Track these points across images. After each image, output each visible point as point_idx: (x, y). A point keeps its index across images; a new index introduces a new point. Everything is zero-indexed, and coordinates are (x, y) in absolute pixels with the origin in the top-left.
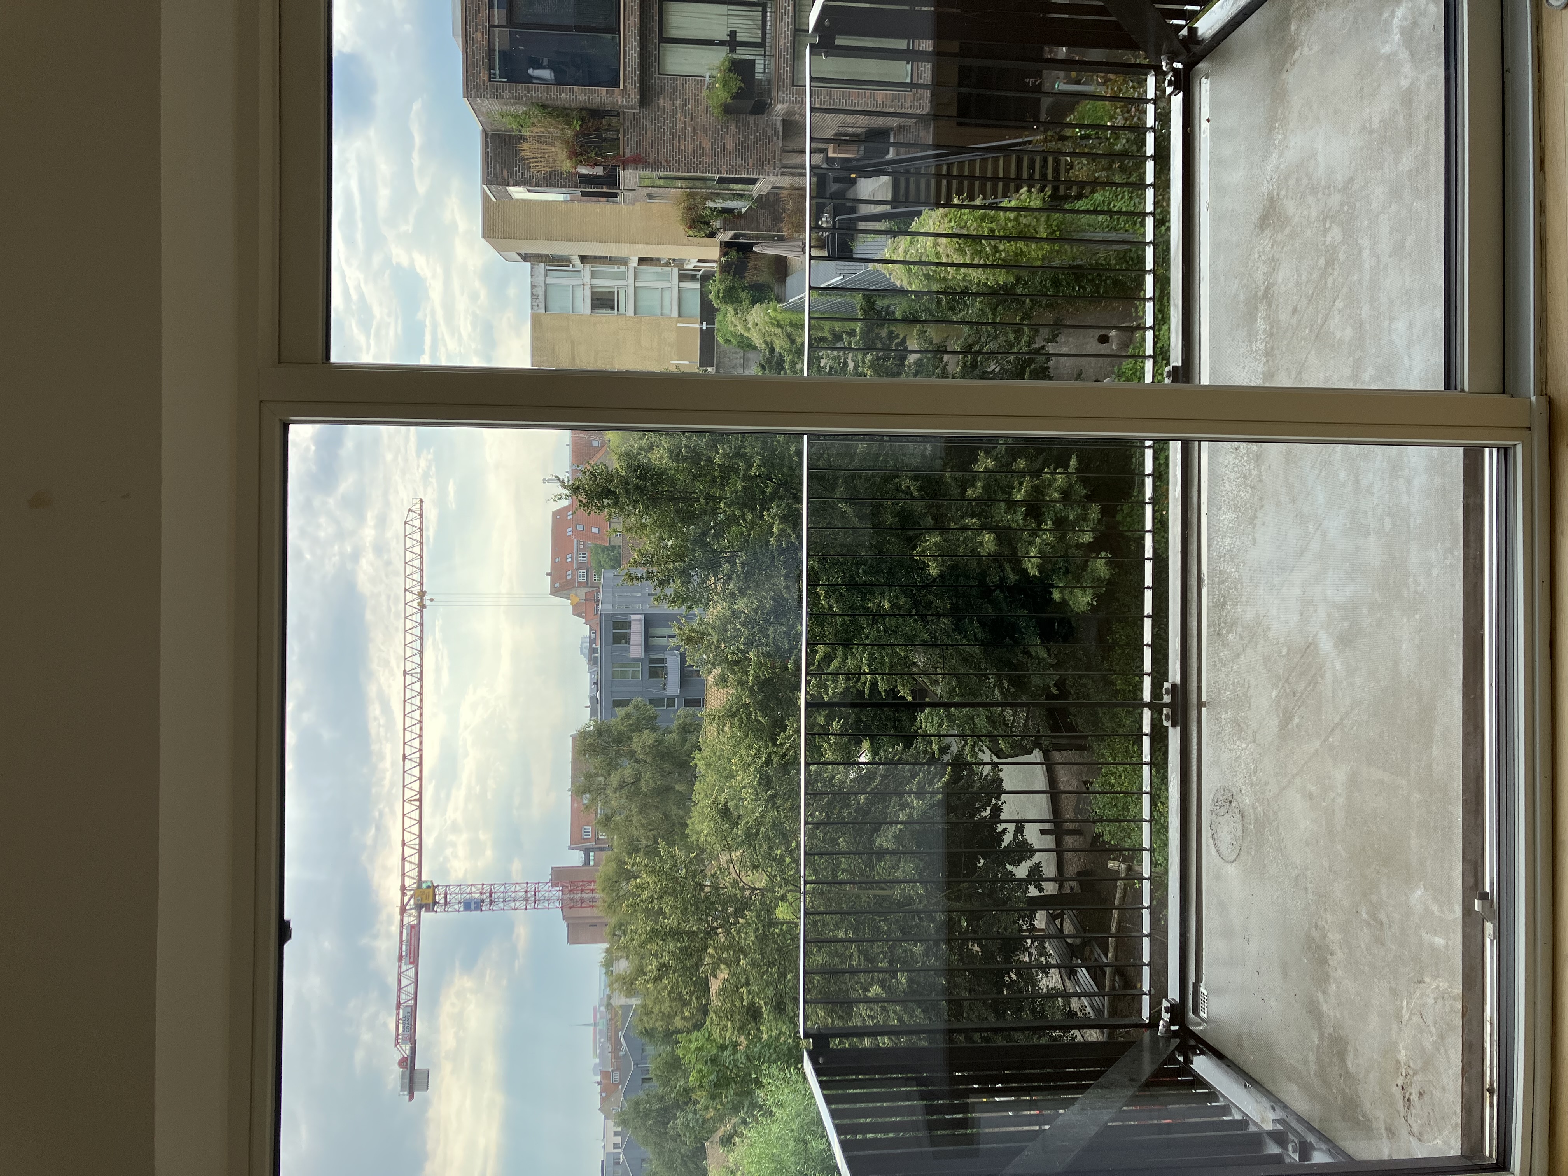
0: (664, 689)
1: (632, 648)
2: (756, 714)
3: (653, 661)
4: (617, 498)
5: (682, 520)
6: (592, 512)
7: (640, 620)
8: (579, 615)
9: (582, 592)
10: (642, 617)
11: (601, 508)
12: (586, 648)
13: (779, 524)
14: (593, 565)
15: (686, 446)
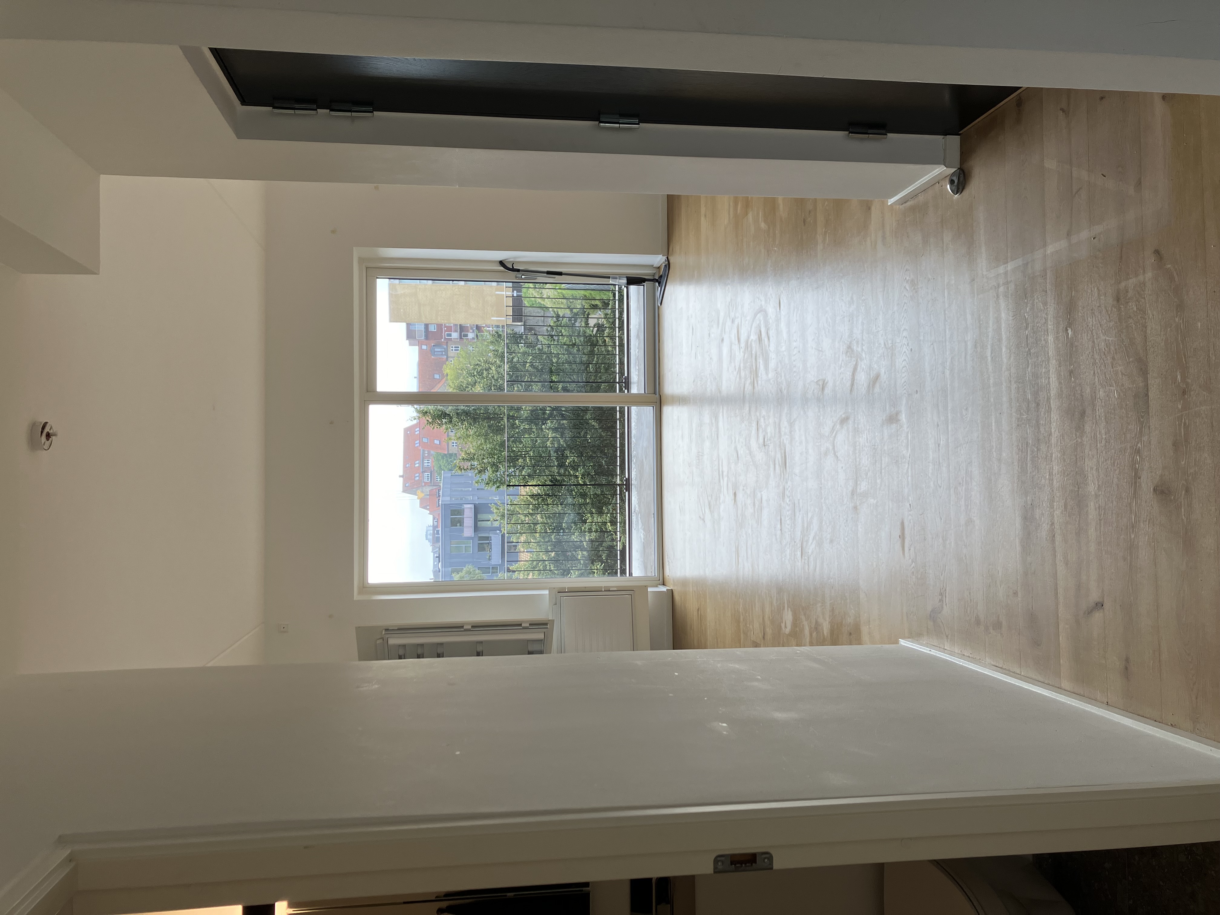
0: (490, 559)
1: (465, 529)
2: (550, 566)
3: (481, 538)
4: (451, 418)
5: (493, 432)
6: (435, 427)
7: (471, 508)
8: (425, 508)
9: (427, 489)
10: (472, 506)
11: (440, 425)
12: (430, 535)
13: (552, 434)
14: (435, 468)
15: (494, 385)
